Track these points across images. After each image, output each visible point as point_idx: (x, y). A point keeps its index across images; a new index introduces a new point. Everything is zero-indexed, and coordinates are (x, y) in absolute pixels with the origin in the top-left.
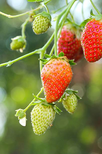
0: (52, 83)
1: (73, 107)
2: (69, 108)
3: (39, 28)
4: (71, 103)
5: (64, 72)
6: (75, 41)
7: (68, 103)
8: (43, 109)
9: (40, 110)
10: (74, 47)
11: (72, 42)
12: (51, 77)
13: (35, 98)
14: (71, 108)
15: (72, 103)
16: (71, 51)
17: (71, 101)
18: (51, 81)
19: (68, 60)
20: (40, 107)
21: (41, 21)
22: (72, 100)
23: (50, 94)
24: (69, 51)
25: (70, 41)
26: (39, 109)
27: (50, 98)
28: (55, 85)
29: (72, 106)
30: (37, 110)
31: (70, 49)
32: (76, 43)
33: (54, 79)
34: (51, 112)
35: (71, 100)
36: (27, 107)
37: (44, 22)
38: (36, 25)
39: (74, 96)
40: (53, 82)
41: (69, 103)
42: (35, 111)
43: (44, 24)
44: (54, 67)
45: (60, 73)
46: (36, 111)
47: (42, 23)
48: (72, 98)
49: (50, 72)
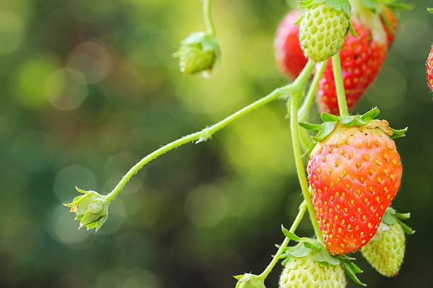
0: (352, 202)
1: (395, 260)
2: (384, 261)
3: (325, 47)
4: (392, 249)
5: (386, 168)
6: (373, 51)
7: (383, 249)
8: (318, 272)
9: (311, 278)
10: (369, 67)
11: (364, 55)
12: (348, 185)
13: (287, 238)
14: (390, 263)
15: (395, 248)
16: (361, 79)
17: (393, 243)
18: (348, 197)
19: (391, 132)
20: (308, 266)
21: (330, 26)
22: (395, 242)
23: (345, 233)
24: (356, 80)
25: (362, 51)
26: (307, 272)
27: (342, 245)
28: (359, 209)
29: (394, 258)
30: (301, 278)
31: (358, 76)
32: (375, 54)
33: (359, 191)
34: (340, 281)
35: (391, 240)
36: (268, 267)
37: (337, 27)
38: (315, 37)
39: (396, 227)
40: (354, 199)
41: (385, 249)
42: (296, 279)
43: (338, 33)
44: (358, 155)
45: (375, 173)
46: (300, 280)
47: (332, 30)
48: (392, 235)
49: (346, 170)
